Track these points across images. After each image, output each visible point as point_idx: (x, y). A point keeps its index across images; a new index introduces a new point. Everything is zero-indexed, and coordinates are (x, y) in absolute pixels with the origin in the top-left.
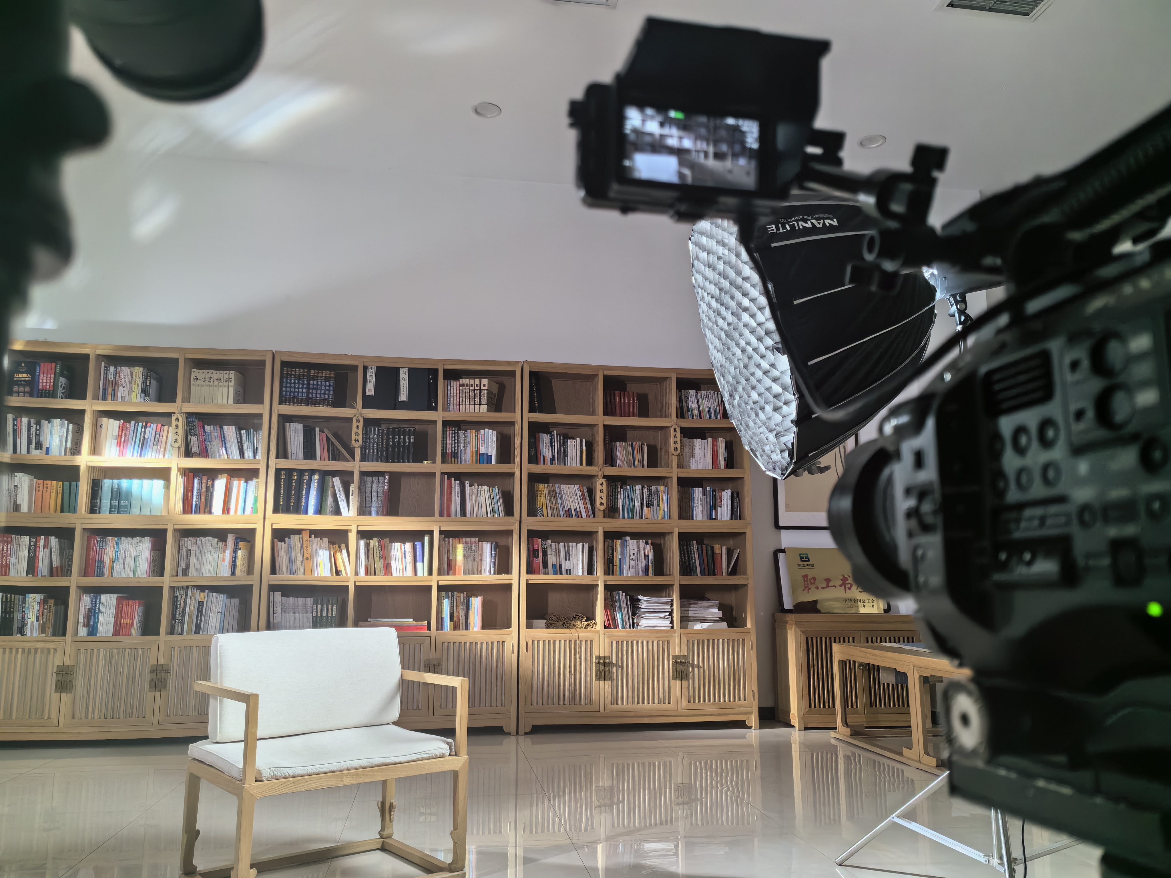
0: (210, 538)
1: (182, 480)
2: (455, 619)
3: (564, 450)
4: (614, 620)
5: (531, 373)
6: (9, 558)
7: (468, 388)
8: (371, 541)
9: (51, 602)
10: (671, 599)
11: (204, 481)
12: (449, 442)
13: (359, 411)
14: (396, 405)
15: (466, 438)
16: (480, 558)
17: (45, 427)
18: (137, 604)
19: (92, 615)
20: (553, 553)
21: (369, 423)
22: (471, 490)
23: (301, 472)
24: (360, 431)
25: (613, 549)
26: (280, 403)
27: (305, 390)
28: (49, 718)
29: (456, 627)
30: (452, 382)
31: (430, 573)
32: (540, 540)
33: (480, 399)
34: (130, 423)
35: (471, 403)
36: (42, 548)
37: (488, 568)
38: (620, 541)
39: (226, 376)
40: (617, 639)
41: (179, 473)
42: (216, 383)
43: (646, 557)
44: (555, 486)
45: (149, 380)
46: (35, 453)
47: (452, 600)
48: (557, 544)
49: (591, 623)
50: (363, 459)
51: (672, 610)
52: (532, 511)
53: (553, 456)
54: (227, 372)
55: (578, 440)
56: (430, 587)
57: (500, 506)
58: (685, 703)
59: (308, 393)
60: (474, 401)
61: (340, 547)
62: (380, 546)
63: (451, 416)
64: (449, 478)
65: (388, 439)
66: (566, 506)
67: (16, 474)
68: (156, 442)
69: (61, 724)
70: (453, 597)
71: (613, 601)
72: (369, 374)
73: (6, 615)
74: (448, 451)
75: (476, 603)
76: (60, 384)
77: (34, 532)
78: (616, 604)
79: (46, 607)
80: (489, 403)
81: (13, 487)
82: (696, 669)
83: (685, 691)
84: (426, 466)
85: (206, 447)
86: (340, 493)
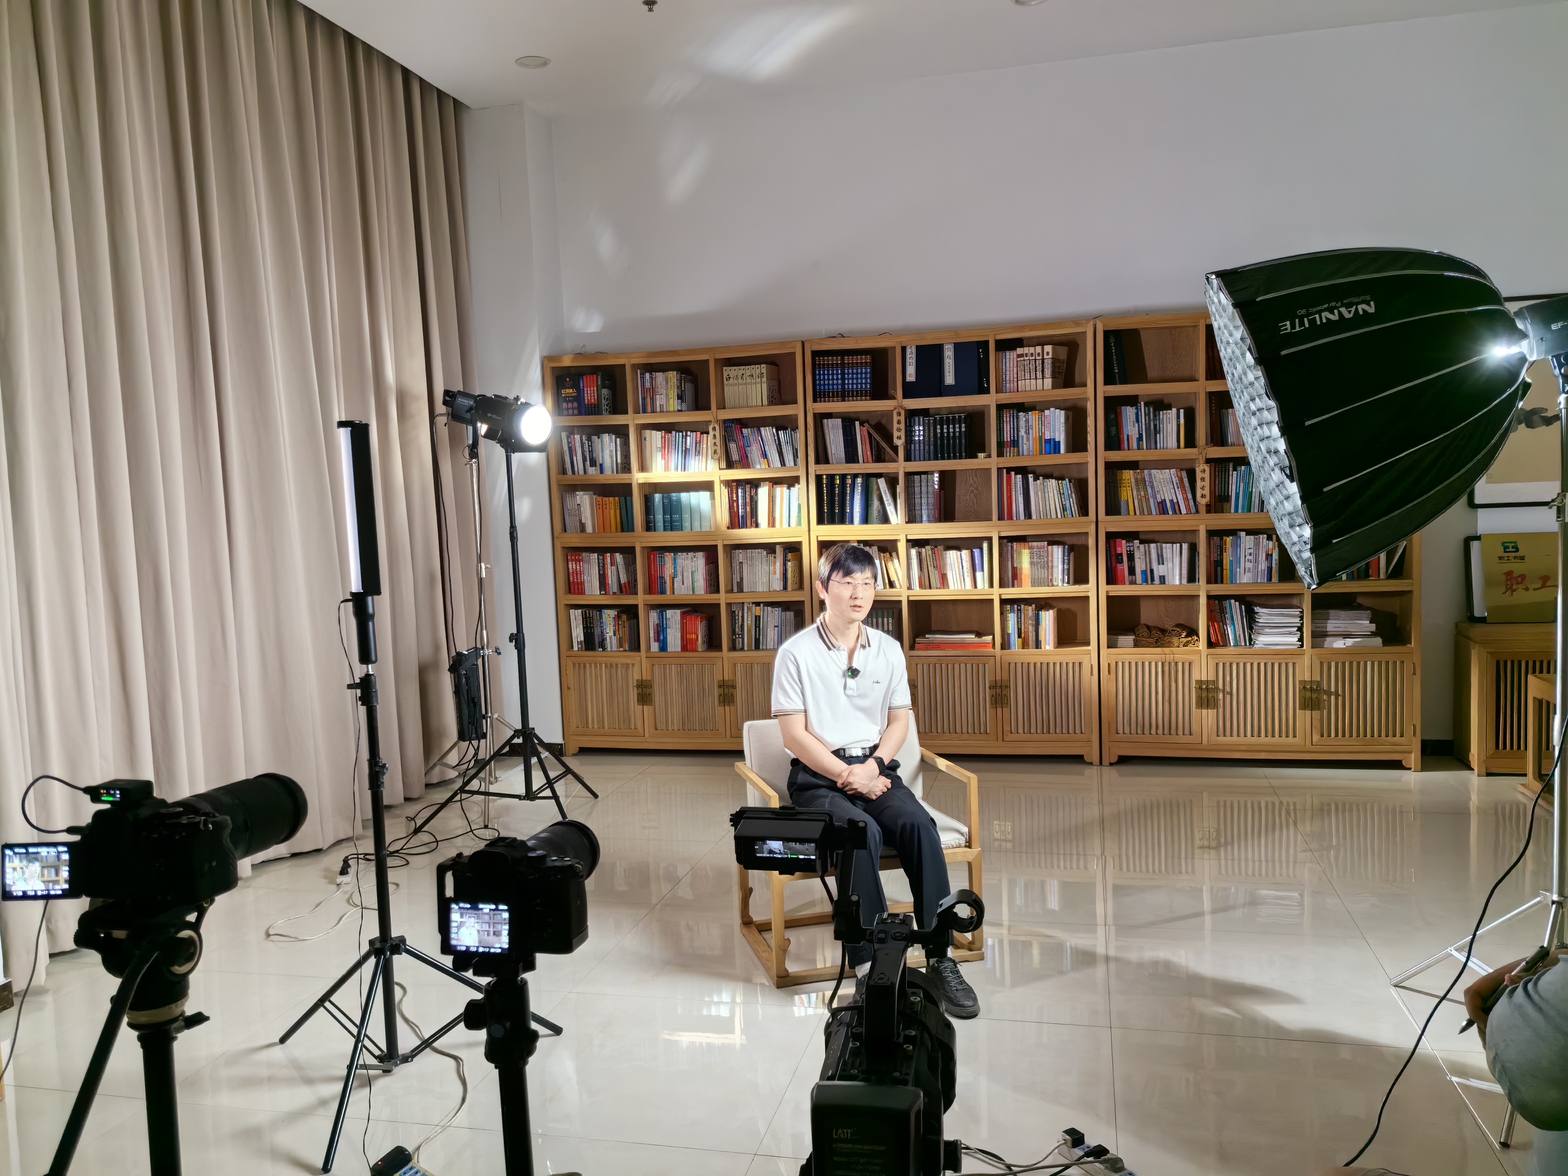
0: (760, 550)
1: (726, 490)
2: (1023, 635)
3: (1155, 426)
4: (1225, 636)
5: (1107, 334)
6: (582, 575)
7: (1027, 358)
8: (923, 550)
9: (624, 617)
10: (1300, 612)
11: (748, 489)
12: (1007, 428)
13: (900, 401)
14: (941, 390)
15: (1027, 421)
16: (1050, 564)
17: (596, 442)
18: (699, 620)
19: (661, 631)
20: (1142, 557)
21: (911, 414)
22: (1037, 484)
23: (843, 477)
24: (902, 426)
25: (1221, 550)
26: (815, 401)
27: (840, 382)
28: (636, 728)
29: (1025, 645)
30: (1008, 353)
31: (991, 585)
32: (1124, 542)
33: (1043, 371)
34: (671, 433)
35: (1032, 378)
36: (609, 565)
37: (1060, 577)
38: (1231, 538)
39: (758, 371)
40: (1224, 660)
41: (722, 485)
42: (749, 381)
43: (1269, 556)
44: (1143, 472)
45: (683, 384)
46: (591, 470)
47: (1019, 614)
48: (1147, 545)
49: (1192, 639)
50: (908, 458)
51: (1302, 624)
52: (1113, 507)
53: (1141, 435)
54: (759, 366)
55: (1174, 410)
56: (991, 601)
57: (1072, 503)
58: (1316, 737)
59: (843, 384)
60: (1036, 374)
61: (891, 555)
62: (934, 555)
63: (1006, 398)
64: (1008, 473)
65: (935, 429)
66: (1158, 496)
67: (577, 493)
68: (698, 452)
69: (647, 735)
70: (1019, 610)
71: (1222, 611)
72: (908, 356)
73: (587, 631)
74: (1005, 440)
75: (1048, 618)
76: (603, 396)
77: (601, 551)
78: (1227, 616)
79: (620, 623)
80: (1054, 376)
81: (576, 507)
82: (1333, 697)
83: (1316, 723)
84: (981, 461)
85: (745, 453)
86: (887, 497)
